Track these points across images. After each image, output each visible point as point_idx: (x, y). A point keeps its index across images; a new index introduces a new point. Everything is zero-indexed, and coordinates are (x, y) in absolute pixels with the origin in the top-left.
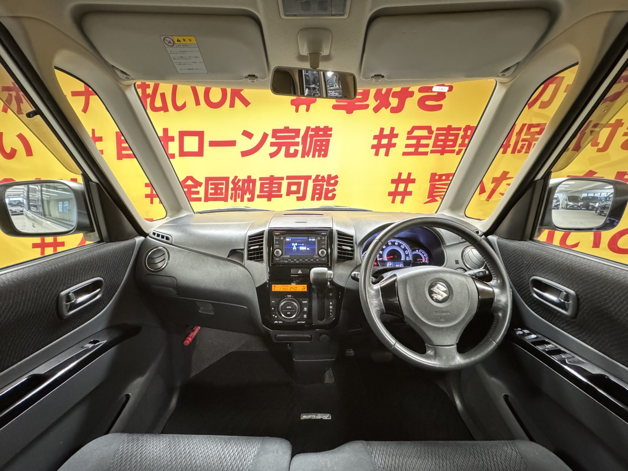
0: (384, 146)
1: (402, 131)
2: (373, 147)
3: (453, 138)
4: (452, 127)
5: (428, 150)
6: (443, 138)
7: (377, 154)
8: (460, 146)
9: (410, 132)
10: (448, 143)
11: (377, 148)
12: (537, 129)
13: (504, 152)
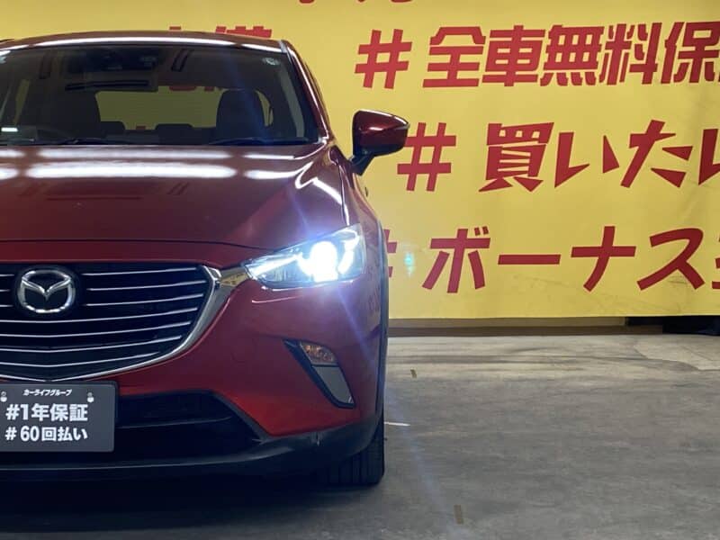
0: (382, 67)
1: (419, 37)
2: (359, 69)
3: (529, 50)
4: (525, 28)
5: (479, 74)
6: (507, 51)
7: (368, 83)
8: (546, 67)
9: (436, 40)
10: (520, 62)
11: (368, 70)
12: (706, 34)
13: (647, 80)
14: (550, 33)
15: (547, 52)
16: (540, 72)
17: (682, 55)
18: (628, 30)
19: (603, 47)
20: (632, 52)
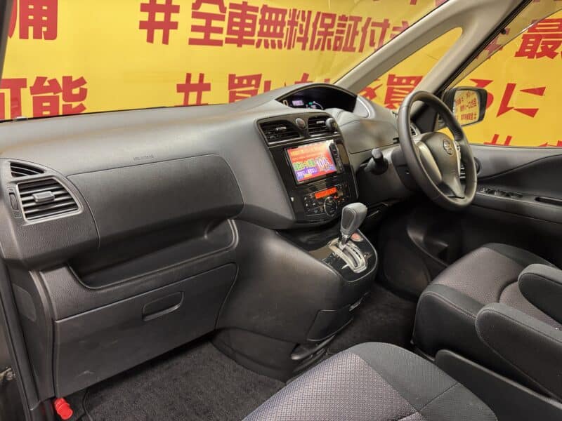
0: (159, 25)
2: (143, 25)
3: (250, 21)
4: (248, 4)
6: (239, 20)
7: (150, 39)
8: (259, 34)
9: (196, 6)
10: (246, 29)
11: (149, 26)
12: (330, 21)
13: (304, 48)
14: (261, 10)
15: (260, 23)
16: (256, 38)
17: (320, 33)
18: (297, 13)
19: (287, 24)
20: (297, 28)
